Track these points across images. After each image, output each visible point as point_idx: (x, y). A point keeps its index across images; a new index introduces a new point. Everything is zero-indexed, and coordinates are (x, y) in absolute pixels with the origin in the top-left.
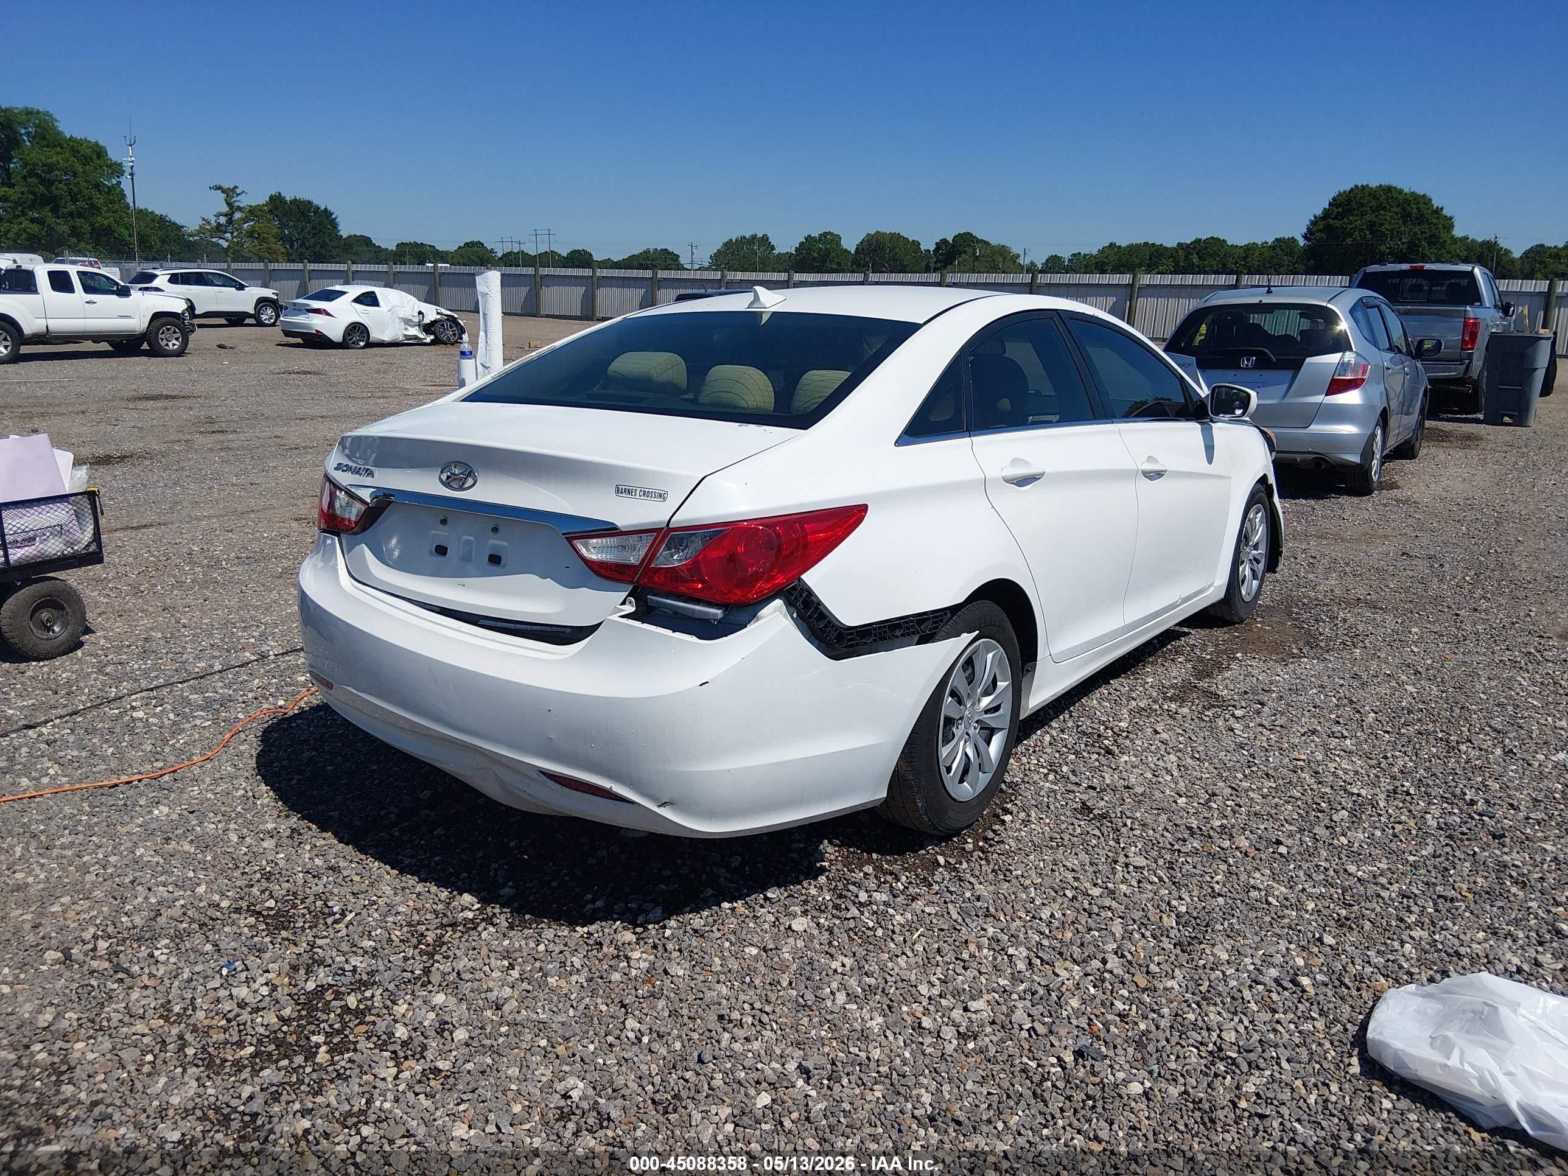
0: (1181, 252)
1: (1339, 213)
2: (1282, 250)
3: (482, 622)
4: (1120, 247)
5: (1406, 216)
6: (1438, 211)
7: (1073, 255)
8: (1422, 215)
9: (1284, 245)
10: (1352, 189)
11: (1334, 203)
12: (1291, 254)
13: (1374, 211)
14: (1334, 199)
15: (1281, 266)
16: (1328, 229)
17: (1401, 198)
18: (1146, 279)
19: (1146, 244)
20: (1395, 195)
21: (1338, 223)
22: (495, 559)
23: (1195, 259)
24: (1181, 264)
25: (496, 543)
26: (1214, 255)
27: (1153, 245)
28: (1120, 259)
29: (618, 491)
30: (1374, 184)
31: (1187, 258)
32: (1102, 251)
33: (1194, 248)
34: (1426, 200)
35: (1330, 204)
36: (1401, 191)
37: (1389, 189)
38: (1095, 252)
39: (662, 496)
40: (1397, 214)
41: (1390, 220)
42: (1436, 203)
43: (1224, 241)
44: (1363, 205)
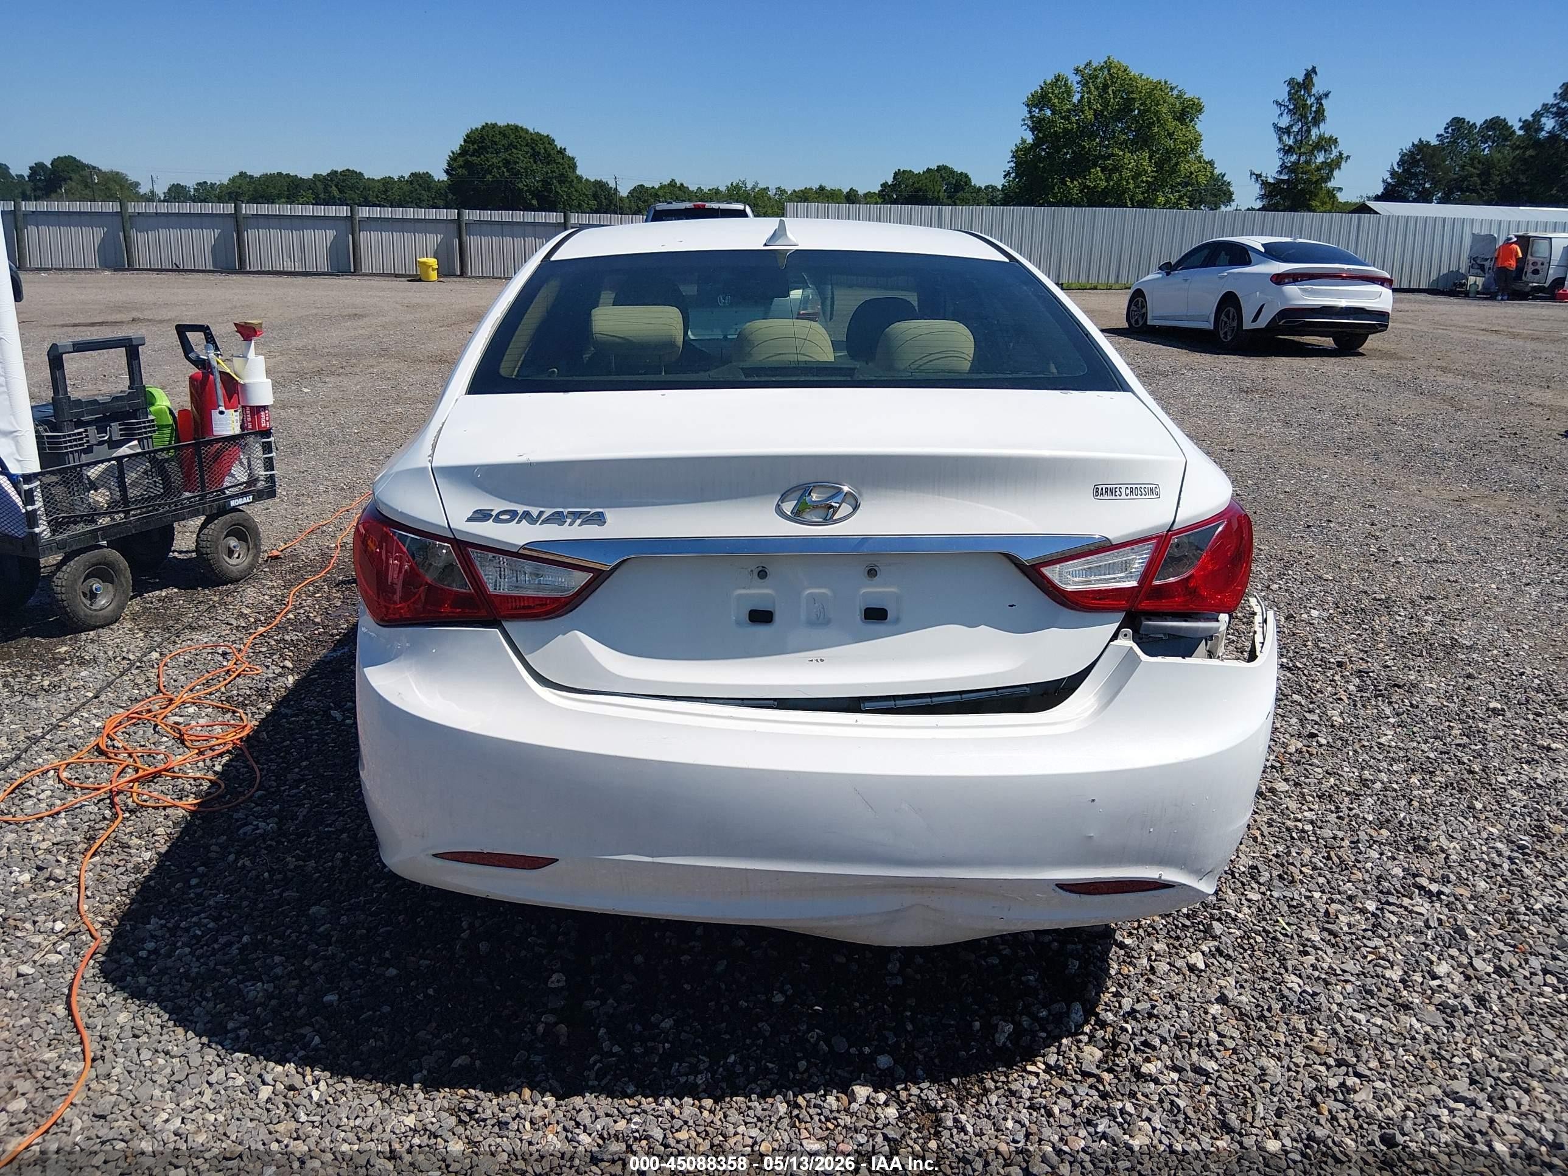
0: (319, 184)
1: (475, 150)
2: (420, 185)
3: (868, 706)
4: (251, 177)
5: (535, 155)
6: (562, 152)
7: (199, 184)
8: (549, 155)
9: (420, 181)
10: (483, 127)
11: (468, 139)
12: (429, 189)
13: (506, 150)
14: (468, 136)
15: (421, 201)
16: (467, 165)
17: (528, 138)
18: (365, 212)
19: (280, 174)
20: (523, 134)
21: (475, 160)
22: (876, 615)
23: (335, 192)
24: (322, 196)
25: (875, 592)
26: (353, 188)
27: (288, 175)
28: (255, 190)
29: (1097, 492)
30: (501, 123)
31: (326, 190)
32: (233, 180)
33: (331, 180)
34: (549, 141)
35: (465, 141)
36: (527, 131)
37: (516, 128)
38: (226, 182)
39: (1153, 491)
40: (527, 153)
41: (523, 161)
42: (559, 144)
43: (361, 174)
44: (495, 143)
